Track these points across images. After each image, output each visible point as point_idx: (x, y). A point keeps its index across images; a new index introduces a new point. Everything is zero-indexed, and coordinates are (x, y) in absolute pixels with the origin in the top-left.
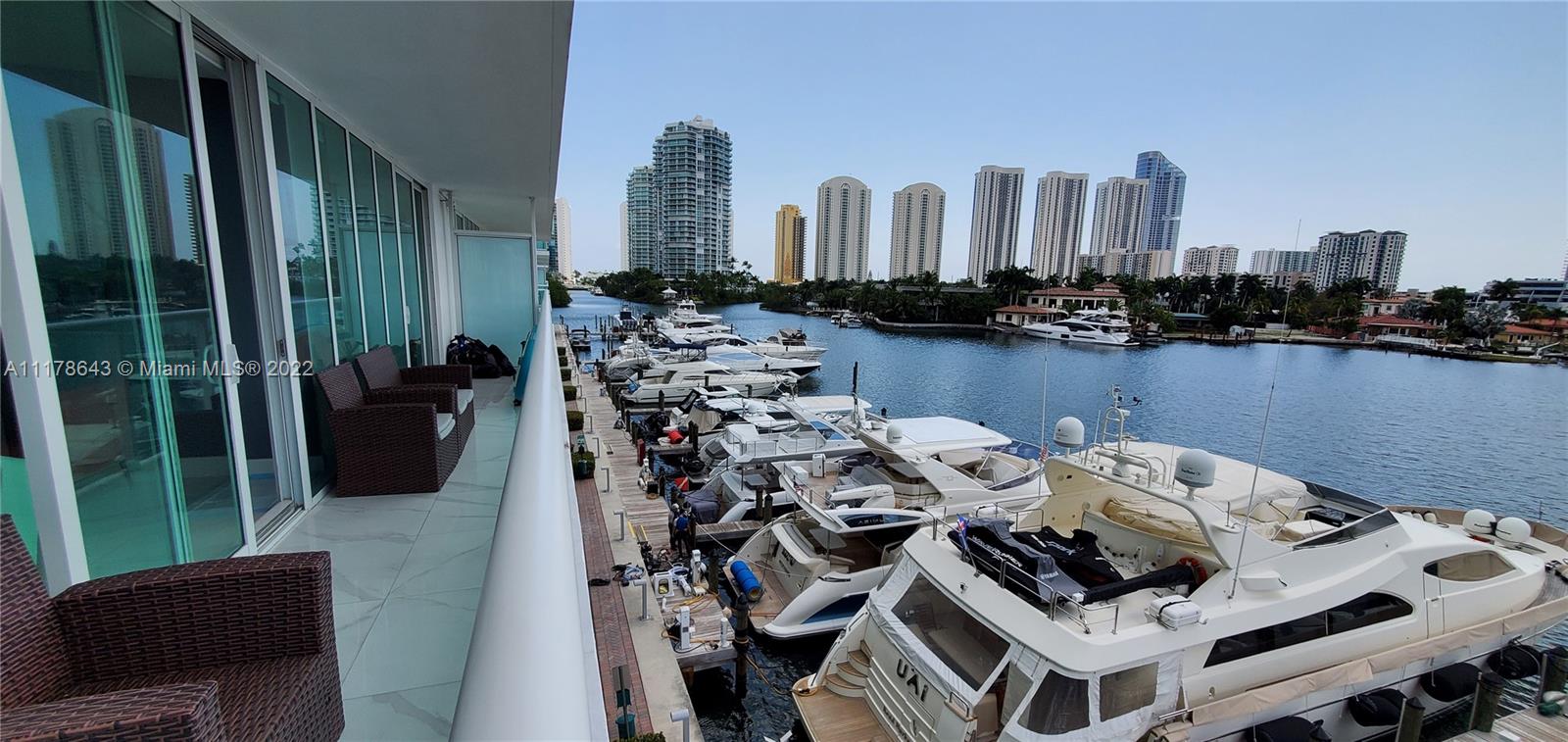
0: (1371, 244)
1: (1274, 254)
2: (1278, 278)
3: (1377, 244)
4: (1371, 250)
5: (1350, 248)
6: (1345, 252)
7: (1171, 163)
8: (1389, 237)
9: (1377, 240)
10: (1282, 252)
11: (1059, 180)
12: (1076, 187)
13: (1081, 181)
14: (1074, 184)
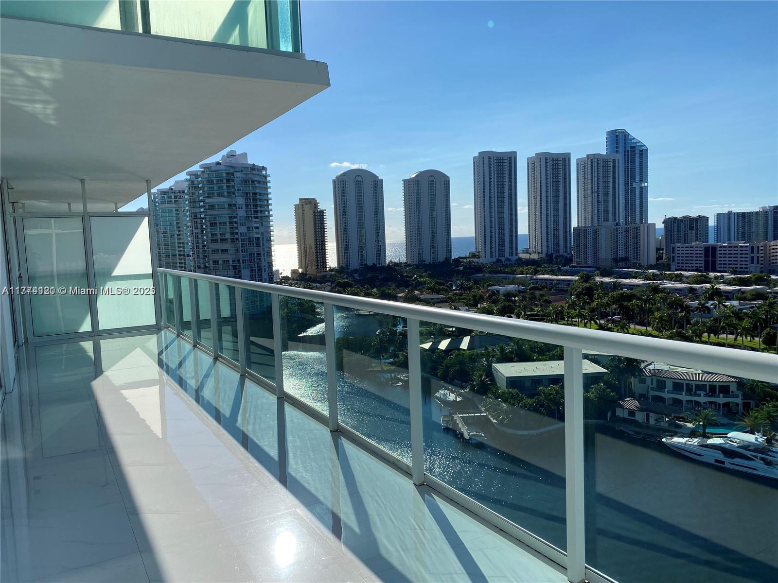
7: (634, 138)
11: (546, 159)
12: (561, 165)
13: (565, 159)
14: (559, 162)
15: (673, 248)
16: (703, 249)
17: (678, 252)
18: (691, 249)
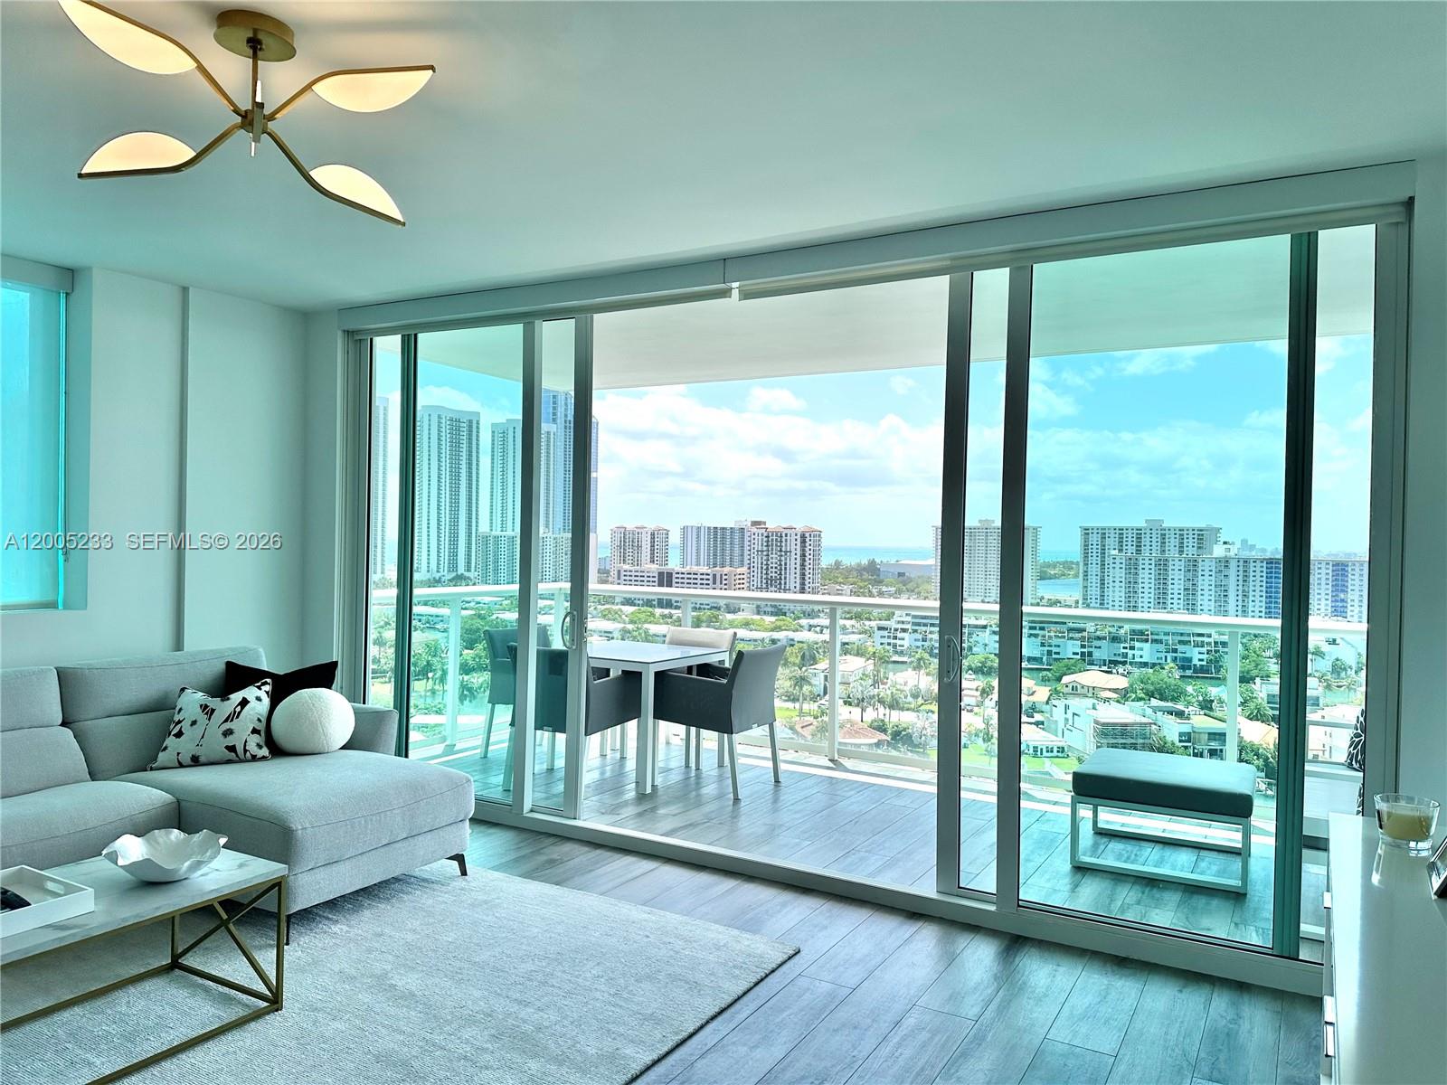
0: (793, 542)
1: (703, 529)
2: (715, 576)
3: (799, 542)
4: (793, 546)
5: (776, 545)
6: (772, 550)
8: (807, 535)
9: (798, 537)
10: (709, 528)
11: (439, 417)
12: (465, 429)
13: (470, 421)
14: (462, 425)
15: (619, 571)
16: (657, 574)
17: (625, 578)
18: (642, 574)
